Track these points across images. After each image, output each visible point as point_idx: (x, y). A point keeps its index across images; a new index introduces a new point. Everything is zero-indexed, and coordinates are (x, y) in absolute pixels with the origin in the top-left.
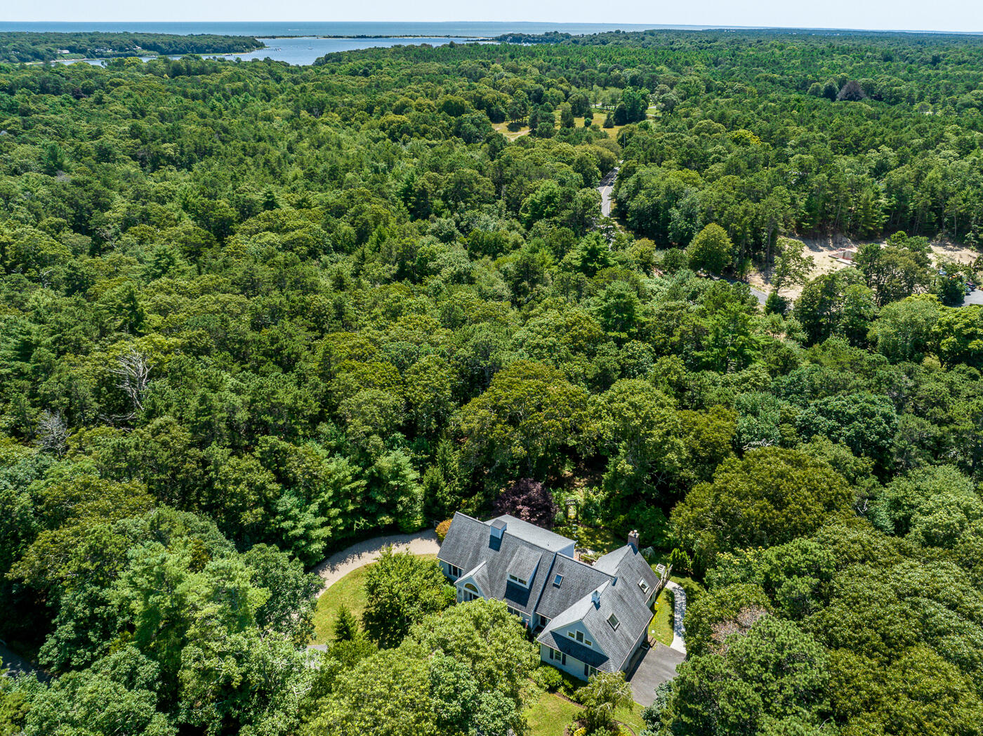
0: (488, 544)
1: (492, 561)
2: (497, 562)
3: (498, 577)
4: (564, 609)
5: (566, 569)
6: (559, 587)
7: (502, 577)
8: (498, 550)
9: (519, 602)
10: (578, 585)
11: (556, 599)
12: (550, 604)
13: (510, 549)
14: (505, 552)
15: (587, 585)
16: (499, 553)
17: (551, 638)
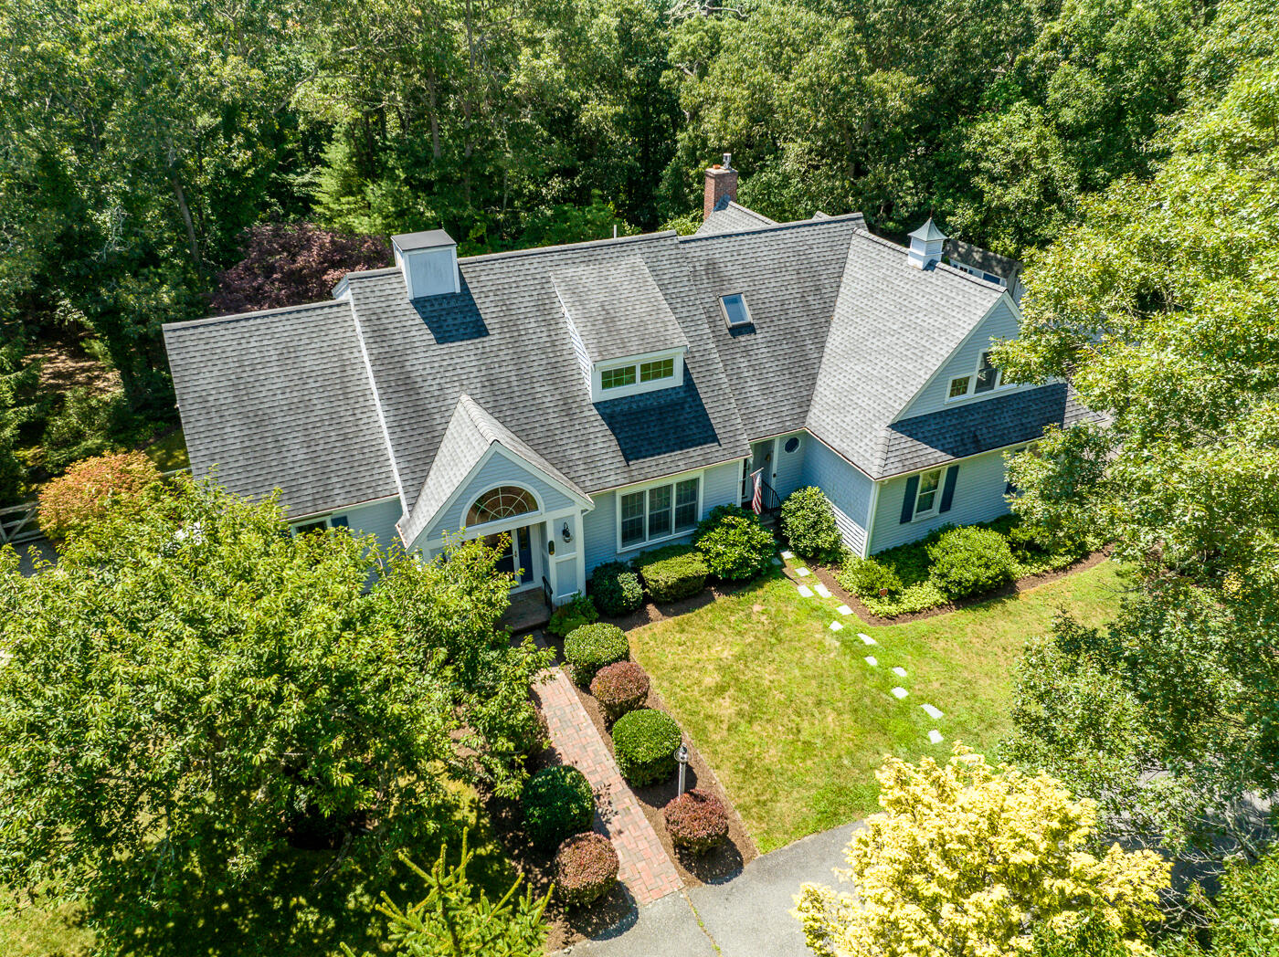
0: (422, 334)
1: (491, 382)
2: (508, 371)
3: (553, 418)
4: (813, 378)
5: (730, 270)
6: (749, 329)
7: (568, 407)
8: (480, 330)
9: (684, 443)
10: (795, 290)
11: (772, 366)
12: (766, 390)
13: (524, 303)
14: (511, 325)
15: (815, 276)
16: (494, 338)
17: (906, 442)
